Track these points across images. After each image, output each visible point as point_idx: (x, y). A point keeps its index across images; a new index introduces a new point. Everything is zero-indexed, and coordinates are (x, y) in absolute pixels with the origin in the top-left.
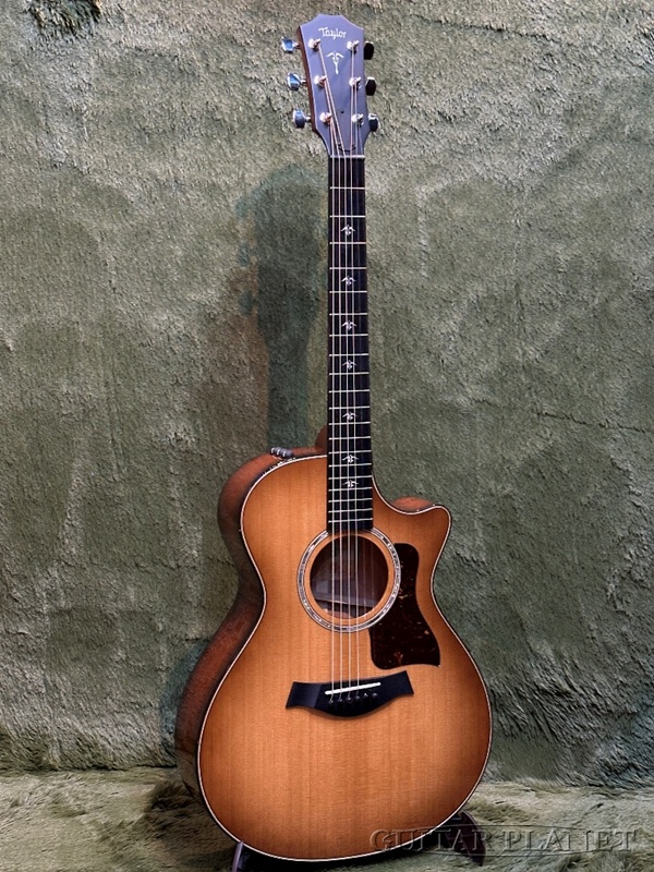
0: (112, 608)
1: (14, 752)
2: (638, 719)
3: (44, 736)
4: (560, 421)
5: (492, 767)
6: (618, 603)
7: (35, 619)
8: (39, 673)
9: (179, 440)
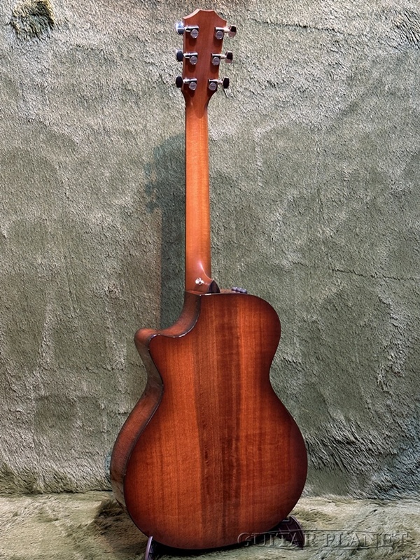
0: (73, 395)
1: (16, 483)
2: (398, 458)
3: (34, 473)
4: (346, 274)
5: (307, 488)
6: (384, 386)
7: (27, 402)
8: (30, 435)
9: (111, 292)
